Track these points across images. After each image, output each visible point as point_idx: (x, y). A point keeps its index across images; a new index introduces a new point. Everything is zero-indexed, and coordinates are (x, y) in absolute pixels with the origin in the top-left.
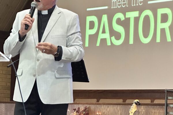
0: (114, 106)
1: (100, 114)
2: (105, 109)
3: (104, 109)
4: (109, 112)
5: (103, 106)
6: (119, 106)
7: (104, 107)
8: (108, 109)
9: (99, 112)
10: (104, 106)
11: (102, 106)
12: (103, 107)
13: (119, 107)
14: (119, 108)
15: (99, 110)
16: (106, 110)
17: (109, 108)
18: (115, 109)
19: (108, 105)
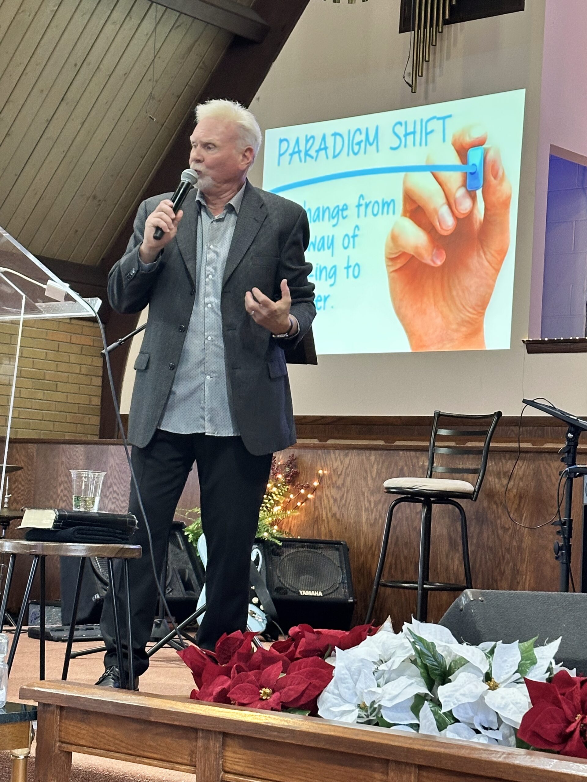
0: (360, 452)
1: (325, 472)
2: (338, 459)
3: (336, 460)
4: (347, 468)
5: (334, 453)
6: (373, 452)
7: (337, 455)
8: (347, 461)
9: (322, 469)
10: (337, 452)
11: (330, 453)
12: (333, 456)
13: (373, 456)
14: (373, 458)
15: (323, 464)
16: (341, 462)
17: (349, 458)
18: (363, 460)
19: (347, 451)
